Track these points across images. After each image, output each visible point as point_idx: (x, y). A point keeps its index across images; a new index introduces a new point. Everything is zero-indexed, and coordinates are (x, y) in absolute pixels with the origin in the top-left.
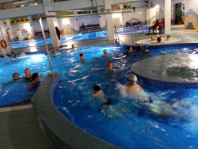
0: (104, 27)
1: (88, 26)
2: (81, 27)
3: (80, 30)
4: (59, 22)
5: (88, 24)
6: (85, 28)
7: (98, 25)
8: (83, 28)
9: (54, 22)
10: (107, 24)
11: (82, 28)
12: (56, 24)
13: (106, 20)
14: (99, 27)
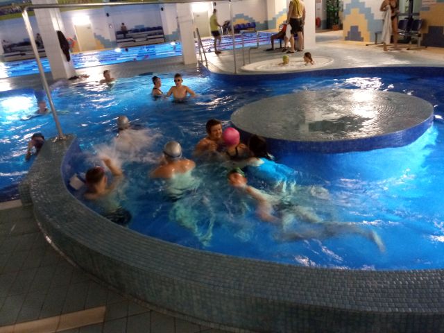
0: (174, 33)
1: (136, 31)
2: (118, 33)
3: (117, 39)
4: (66, 20)
5: (136, 26)
6: (129, 34)
7: (160, 28)
8: (125, 36)
9: (54, 21)
10: (180, 25)
11: (122, 35)
12: (57, 25)
13: (177, 18)
14: (162, 33)
